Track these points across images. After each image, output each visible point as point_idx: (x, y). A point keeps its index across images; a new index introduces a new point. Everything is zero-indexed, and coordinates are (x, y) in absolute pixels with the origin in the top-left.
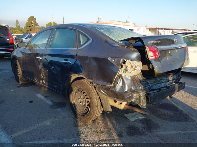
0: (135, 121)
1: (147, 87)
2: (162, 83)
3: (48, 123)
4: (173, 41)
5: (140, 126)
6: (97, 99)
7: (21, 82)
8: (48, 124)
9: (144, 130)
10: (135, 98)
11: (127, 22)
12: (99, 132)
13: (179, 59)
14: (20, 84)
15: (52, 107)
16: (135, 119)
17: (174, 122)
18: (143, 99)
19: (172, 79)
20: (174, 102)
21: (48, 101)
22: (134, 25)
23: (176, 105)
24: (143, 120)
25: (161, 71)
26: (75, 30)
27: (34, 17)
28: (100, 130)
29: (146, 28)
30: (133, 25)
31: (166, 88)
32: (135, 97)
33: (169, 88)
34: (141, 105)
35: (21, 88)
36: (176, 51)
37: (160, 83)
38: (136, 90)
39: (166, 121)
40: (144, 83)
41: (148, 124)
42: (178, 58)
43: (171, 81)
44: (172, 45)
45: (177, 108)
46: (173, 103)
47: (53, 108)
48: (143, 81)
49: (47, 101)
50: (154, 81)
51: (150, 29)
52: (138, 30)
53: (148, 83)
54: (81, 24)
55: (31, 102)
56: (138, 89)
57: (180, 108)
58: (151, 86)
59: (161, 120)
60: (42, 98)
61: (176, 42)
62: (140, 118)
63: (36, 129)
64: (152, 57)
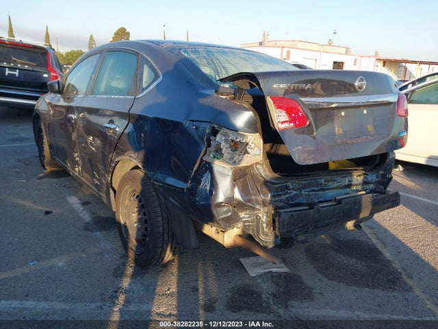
0: (261, 276)
1: (283, 197)
2: (328, 189)
3: (60, 262)
4: (353, 86)
5: (267, 288)
6: (163, 218)
7: (49, 169)
8: (61, 264)
9: (271, 300)
10: (244, 222)
11: (330, 44)
12: (163, 295)
13: (373, 132)
14: (46, 171)
15: (87, 227)
16: (263, 271)
17: (355, 288)
18: (265, 225)
19: (362, 182)
20: (378, 239)
21: (85, 212)
22: (347, 53)
23: (379, 246)
24: (279, 275)
25: (309, 159)
26: (137, 54)
27: (125, 30)
28: (168, 290)
29: (374, 59)
30: (344, 51)
31: (335, 203)
32: (244, 218)
33: (341, 204)
34: (261, 240)
35: (45, 180)
36: (365, 112)
37: (323, 190)
38: (249, 201)
39: (337, 283)
40: (276, 186)
41: (289, 287)
42: (370, 128)
43: (357, 185)
44: (347, 95)
45: (381, 253)
46: (374, 241)
47: (89, 230)
48: (273, 181)
49: (82, 213)
50: (303, 182)
51: (385, 62)
52: (355, 65)
53: (287, 188)
54: (152, 42)
55: (47, 213)
56: (253, 200)
57: (387, 254)
58: (295, 195)
59: (325, 279)
60: (77, 205)
61: (360, 88)
62: (274, 270)
63: (28, 273)
64: (286, 125)
